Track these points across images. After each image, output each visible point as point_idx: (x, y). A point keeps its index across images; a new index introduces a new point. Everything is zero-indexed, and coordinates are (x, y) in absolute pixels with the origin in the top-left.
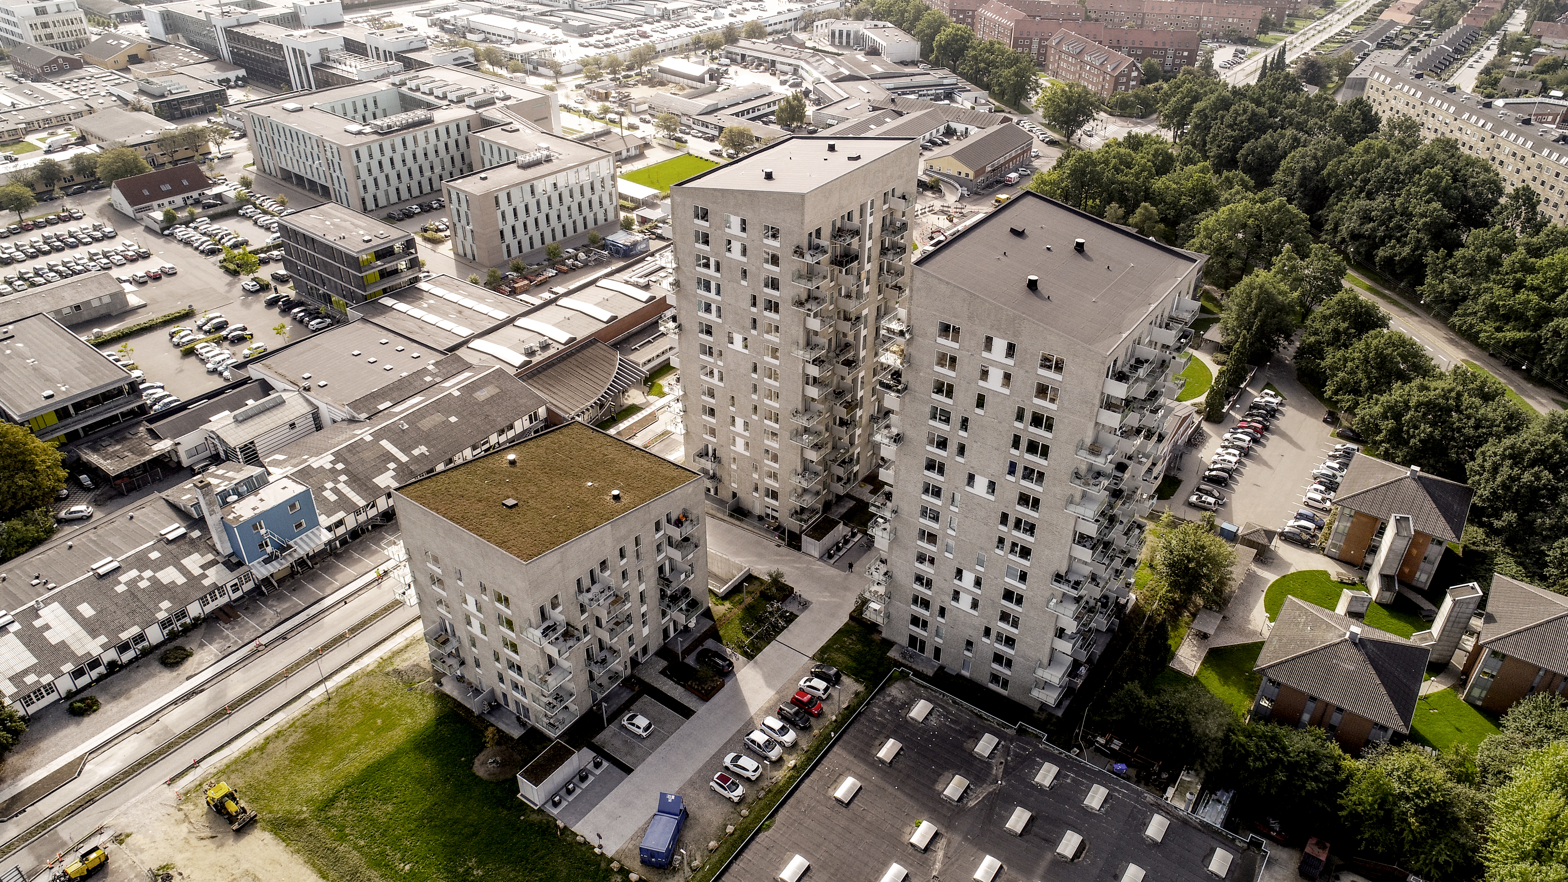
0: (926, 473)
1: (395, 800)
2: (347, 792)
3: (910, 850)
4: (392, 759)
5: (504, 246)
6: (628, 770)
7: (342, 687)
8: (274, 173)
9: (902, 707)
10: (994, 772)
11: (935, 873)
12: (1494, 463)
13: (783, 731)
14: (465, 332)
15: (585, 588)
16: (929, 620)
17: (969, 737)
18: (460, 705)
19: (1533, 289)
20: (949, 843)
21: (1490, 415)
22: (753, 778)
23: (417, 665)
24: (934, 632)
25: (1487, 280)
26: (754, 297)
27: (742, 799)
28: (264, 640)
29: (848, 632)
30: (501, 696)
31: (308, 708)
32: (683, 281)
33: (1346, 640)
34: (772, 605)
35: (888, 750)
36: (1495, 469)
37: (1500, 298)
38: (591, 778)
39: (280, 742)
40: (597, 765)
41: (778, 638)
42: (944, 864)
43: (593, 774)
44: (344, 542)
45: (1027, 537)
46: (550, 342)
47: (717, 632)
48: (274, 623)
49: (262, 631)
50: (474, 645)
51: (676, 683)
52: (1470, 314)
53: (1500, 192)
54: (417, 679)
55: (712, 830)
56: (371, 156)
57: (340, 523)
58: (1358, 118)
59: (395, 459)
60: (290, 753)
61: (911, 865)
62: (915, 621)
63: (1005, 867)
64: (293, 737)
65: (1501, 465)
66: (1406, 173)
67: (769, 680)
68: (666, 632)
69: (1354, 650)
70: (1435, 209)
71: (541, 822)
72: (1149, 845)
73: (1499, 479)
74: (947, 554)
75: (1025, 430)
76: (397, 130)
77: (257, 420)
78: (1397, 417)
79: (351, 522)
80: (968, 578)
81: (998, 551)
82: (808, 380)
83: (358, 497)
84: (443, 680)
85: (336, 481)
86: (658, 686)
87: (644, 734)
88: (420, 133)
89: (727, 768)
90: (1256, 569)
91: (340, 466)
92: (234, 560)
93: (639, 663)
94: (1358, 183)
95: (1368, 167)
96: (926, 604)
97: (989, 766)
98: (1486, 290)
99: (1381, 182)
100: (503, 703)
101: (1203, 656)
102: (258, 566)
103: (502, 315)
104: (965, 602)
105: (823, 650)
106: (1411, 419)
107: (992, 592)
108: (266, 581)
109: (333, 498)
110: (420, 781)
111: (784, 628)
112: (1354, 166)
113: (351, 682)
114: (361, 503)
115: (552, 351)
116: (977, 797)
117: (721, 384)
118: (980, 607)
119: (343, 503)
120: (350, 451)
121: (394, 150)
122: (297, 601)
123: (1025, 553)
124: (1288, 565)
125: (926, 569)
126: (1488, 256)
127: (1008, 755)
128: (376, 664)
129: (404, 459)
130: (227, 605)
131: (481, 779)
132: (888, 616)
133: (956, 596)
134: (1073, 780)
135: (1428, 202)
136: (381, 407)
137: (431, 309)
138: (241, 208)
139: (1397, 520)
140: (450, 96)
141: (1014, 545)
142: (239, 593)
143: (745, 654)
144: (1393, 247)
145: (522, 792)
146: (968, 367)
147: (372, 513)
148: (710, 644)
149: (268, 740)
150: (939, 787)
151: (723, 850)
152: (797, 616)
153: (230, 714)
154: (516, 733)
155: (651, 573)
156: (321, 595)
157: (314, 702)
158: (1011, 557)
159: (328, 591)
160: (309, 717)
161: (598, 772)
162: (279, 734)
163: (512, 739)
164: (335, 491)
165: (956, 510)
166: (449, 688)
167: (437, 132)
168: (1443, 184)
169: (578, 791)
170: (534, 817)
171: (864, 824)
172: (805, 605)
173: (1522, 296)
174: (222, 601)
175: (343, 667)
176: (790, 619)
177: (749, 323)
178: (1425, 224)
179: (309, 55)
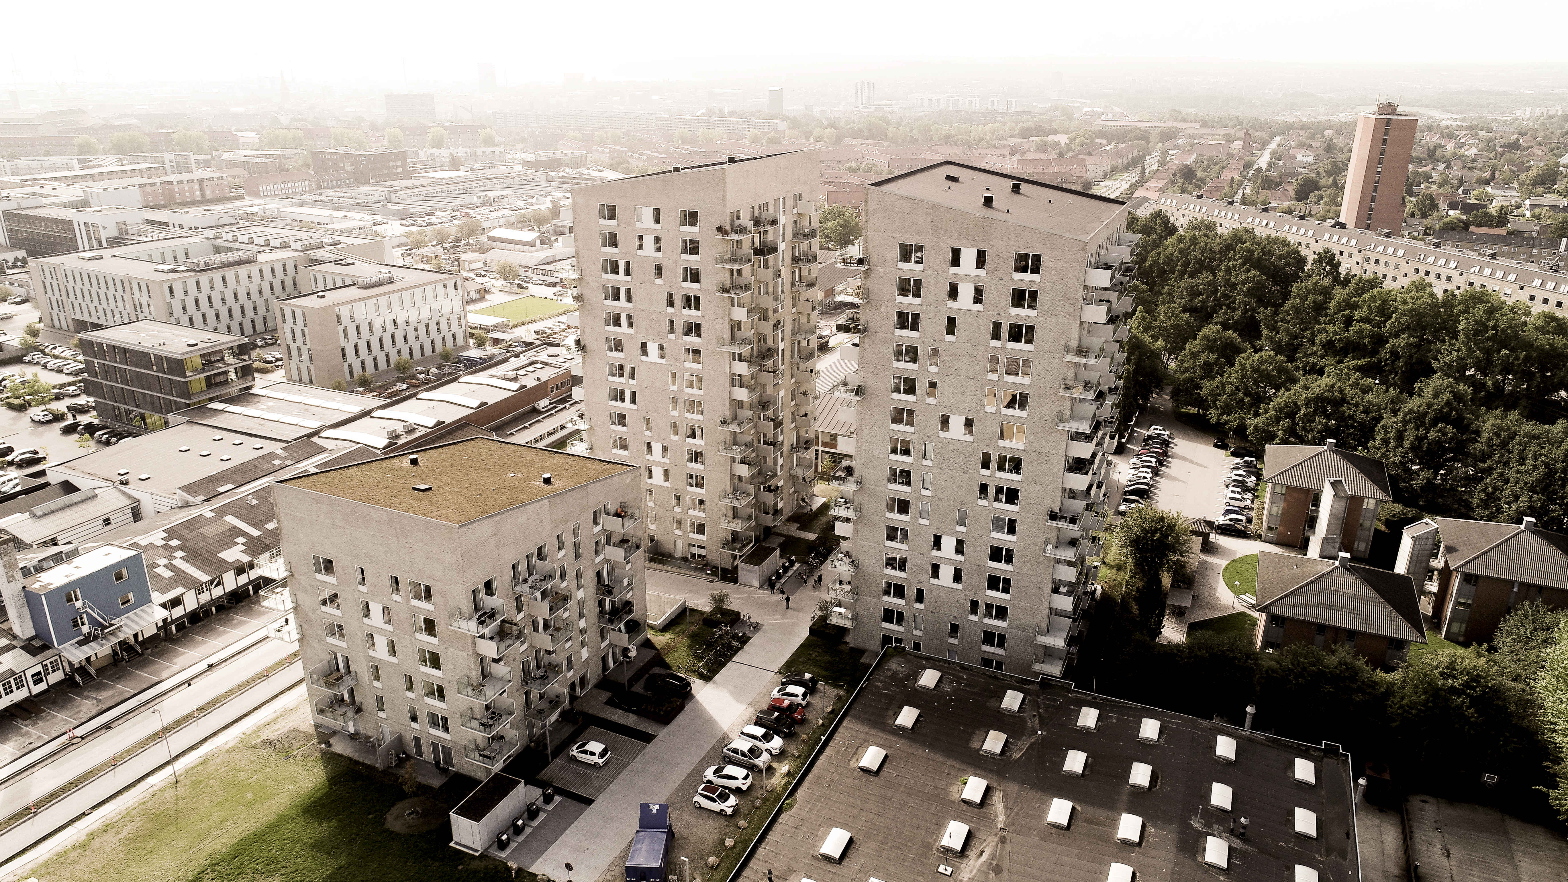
0: (895, 427)
1: (283, 871)
2: (213, 871)
3: (964, 807)
4: (273, 828)
5: (346, 366)
6: (589, 802)
7: (192, 768)
8: (65, 327)
9: (907, 678)
10: (1030, 724)
11: (1000, 826)
12: (1398, 430)
13: (767, 738)
14: (315, 424)
15: (521, 577)
16: (905, 610)
17: (991, 697)
18: (357, 763)
19: (1362, 320)
20: (1005, 795)
21: (1375, 401)
22: (744, 788)
23: (295, 730)
24: (912, 624)
25: (1319, 323)
26: (671, 295)
27: (736, 811)
28: (79, 732)
29: (811, 646)
30: (412, 743)
31: (148, 794)
32: (587, 294)
33: (1337, 568)
34: (720, 629)
35: (907, 717)
36: (1400, 437)
37: (1335, 333)
38: (542, 816)
39: (110, 837)
40: (548, 799)
41: (734, 659)
42: (1007, 816)
43: (544, 810)
44: (181, 627)
45: (1014, 476)
46: (416, 427)
47: (663, 660)
48: (93, 712)
49: (76, 723)
50: (377, 678)
51: (626, 711)
52: (1311, 355)
53: (1302, 261)
54: (296, 746)
55: (708, 846)
56: (186, 292)
57: (176, 602)
58: (1160, 226)
59: (244, 534)
60: (124, 844)
61: (971, 821)
62: (888, 615)
63: (1077, 807)
64: (129, 828)
65: (1405, 430)
66: (1220, 253)
67: (737, 694)
68: (604, 659)
69: (1348, 575)
70: (1255, 276)
71: (486, 868)
72: (1223, 764)
73: (1406, 443)
74: (922, 521)
75: (1003, 348)
76: (215, 268)
77: (60, 515)
78: (1291, 415)
79: (191, 603)
80: (948, 544)
81: (982, 502)
82: (737, 380)
83: (200, 573)
84: (332, 741)
85: (170, 557)
86: (605, 717)
87: (600, 761)
88: (243, 271)
89: (709, 782)
90: (1204, 557)
91: (175, 543)
92: (37, 643)
93: (578, 697)
94: (1179, 268)
95: (1184, 253)
96: (899, 591)
97: (1023, 720)
98: (1319, 331)
99: (1200, 262)
100: (414, 753)
101: (1186, 630)
102: (71, 648)
103: (356, 409)
104: (947, 573)
105: (788, 665)
106: (1305, 415)
107: (978, 553)
108: (82, 670)
109: (168, 574)
110: (317, 846)
111: (738, 649)
112: (1172, 255)
113: (204, 762)
114: (205, 578)
115: (417, 434)
116: (1020, 749)
117: (634, 407)
118: (964, 577)
119: (180, 577)
120: (186, 528)
121: (212, 288)
122: (124, 688)
123: (1012, 496)
124: (1234, 552)
125: (898, 548)
126: (1314, 302)
127: (1039, 708)
128: (238, 740)
129: (255, 533)
130: (26, 700)
131: (398, 834)
132: (854, 618)
133: (935, 571)
134: (1117, 719)
135: (1248, 271)
136: (221, 489)
137: (270, 409)
138: (25, 355)
139: (1332, 484)
140: (273, 243)
141: (999, 490)
142: (43, 686)
143: (702, 677)
144: (1225, 313)
145: (456, 838)
146: (934, 289)
147: (218, 592)
148: (656, 670)
149: (92, 836)
150: (975, 745)
151: (727, 864)
152: (750, 638)
153: (36, 814)
154: (436, 782)
155: (589, 577)
156: (156, 679)
157: (155, 788)
158: (997, 505)
159: (165, 674)
160: (149, 804)
161: (550, 807)
162: (105, 829)
163: (432, 788)
164: (170, 567)
165: (930, 463)
166: (340, 747)
167: (261, 271)
168: (1256, 255)
169: (528, 830)
170: (475, 864)
171: (902, 789)
172: (757, 627)
173: (1356, 327)
174: (19, 695)
175: (192, 748)
176: (744, 640)
177: (666, 327)
178: (1249, 289)
179: (104, 228)
